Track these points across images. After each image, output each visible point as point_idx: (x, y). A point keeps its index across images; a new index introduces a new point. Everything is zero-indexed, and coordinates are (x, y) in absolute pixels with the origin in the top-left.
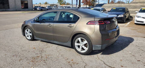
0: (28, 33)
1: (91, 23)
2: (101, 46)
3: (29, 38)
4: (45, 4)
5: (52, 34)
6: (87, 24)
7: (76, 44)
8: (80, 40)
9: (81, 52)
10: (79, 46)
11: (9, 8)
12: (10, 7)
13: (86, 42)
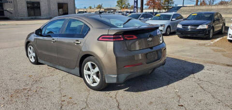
0: (31, 52)
1: (103, 38)
2: (116, 76)
3: (33, 60)
4: (97, 8)
5: (56, 55)
6: (98, 40)
7: (86, 72)
8: (90, 66)
9: (92, 85)
10: (89, 76)
11: (40, 15)
12: (42, 13)
13: (97, 69)
